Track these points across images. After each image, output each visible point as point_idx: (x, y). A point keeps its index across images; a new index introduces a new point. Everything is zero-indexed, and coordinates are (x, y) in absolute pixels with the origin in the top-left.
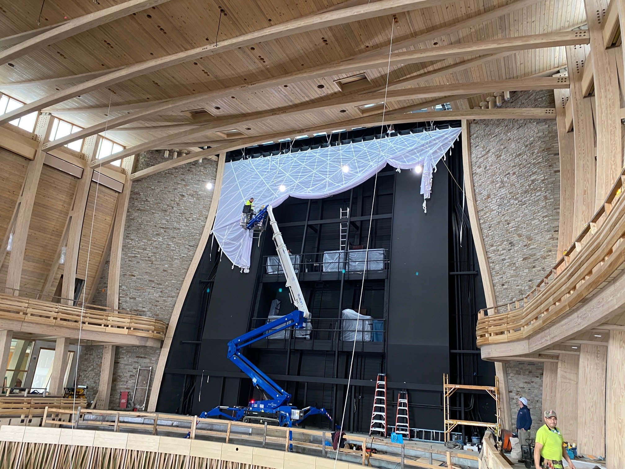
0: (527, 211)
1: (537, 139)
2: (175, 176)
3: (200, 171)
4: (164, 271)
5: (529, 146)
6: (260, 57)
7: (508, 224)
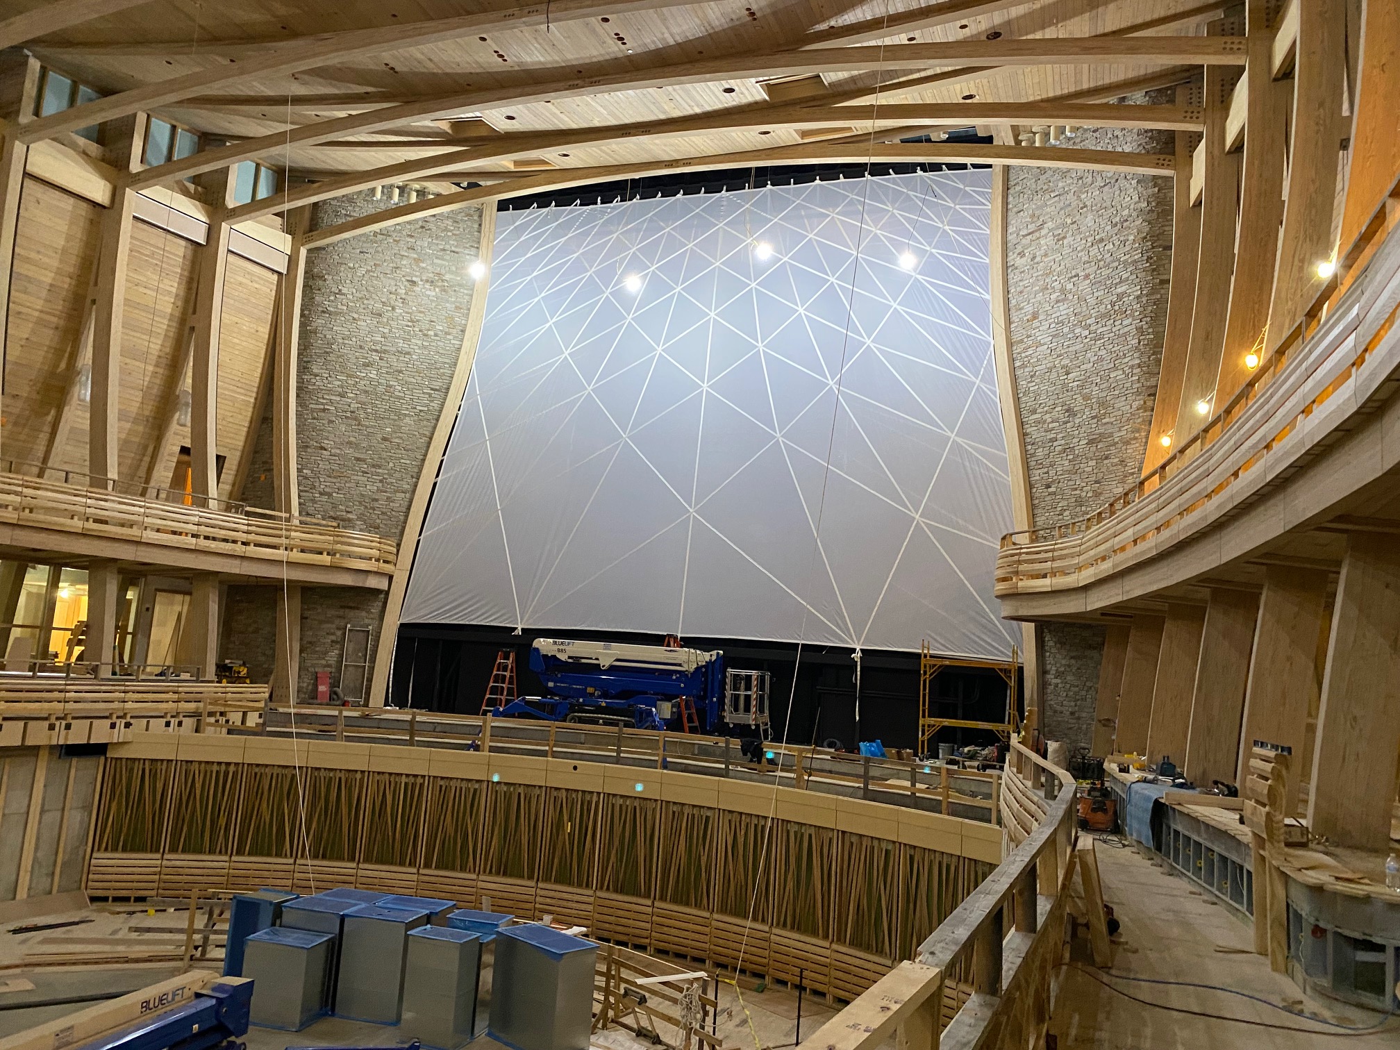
0: (1105, 351)
1: (1135, 214)
2: (395, 241)
3: (446, 230)
4: (385, 439)
5: (1119, 226)
6: (616, 34)
7: (1067, 374)
